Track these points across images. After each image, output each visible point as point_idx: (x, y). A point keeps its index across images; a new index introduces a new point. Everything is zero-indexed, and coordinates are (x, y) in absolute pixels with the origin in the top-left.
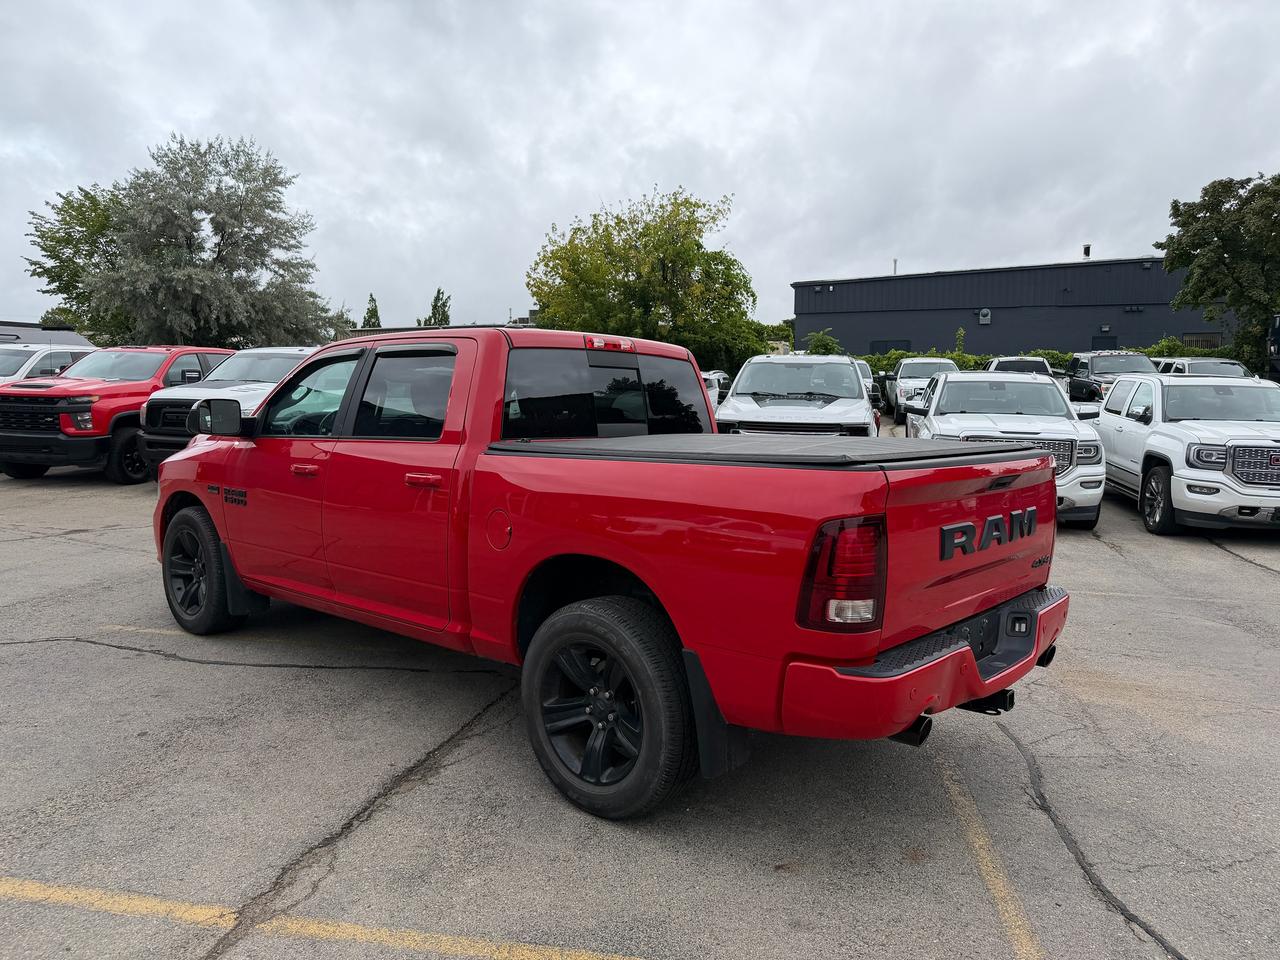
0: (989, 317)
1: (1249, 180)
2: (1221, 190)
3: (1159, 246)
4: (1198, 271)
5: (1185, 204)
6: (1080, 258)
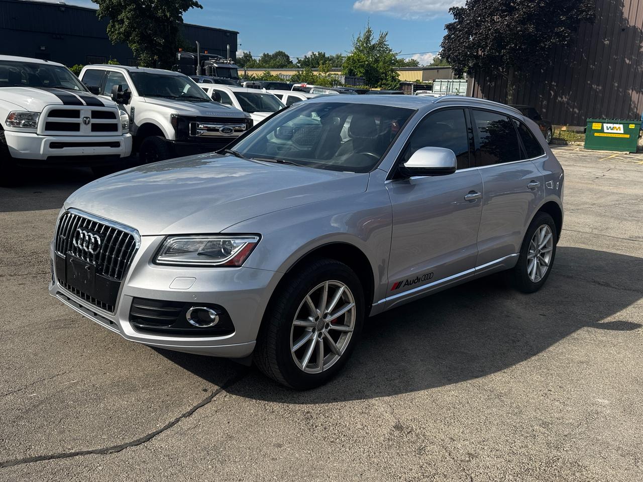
4: (127, 21)
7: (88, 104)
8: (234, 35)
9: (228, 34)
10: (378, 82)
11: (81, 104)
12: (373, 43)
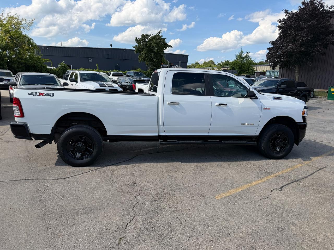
0: (91, 60)
1: (150, 35)
2: (145, 36)
3: (134, 47)
4: (144, 54)
5: (139, 39)
6: (110, 47)
7: (108, 87)
8: (187, 56)
9: (184, 56)
10: (245, 72)
11: (106, 87)
12: (243, 56)
